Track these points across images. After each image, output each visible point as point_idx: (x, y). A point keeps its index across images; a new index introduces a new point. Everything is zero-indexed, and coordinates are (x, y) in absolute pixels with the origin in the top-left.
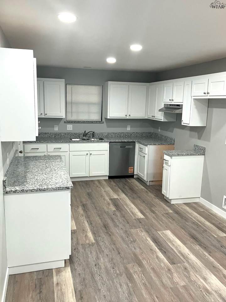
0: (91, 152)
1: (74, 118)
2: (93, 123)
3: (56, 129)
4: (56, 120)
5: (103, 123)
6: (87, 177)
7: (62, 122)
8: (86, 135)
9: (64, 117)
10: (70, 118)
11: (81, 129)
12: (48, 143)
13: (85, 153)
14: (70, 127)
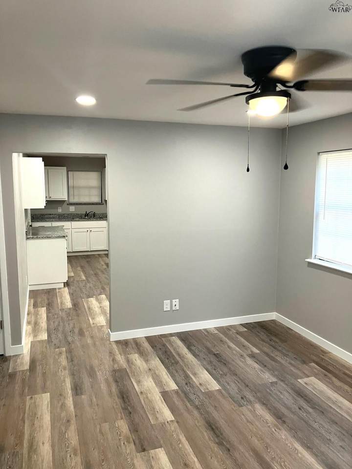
0: (91, 229)
1: (76, 200)
2: (93, 204)
3: (60, 210)
4: (61, 202)
5: (103, 204)
6: (89, 251)
7: (65, 204)
8: (87, 215)
9: (67, 199)
10: (72, 200)
11: (83, 210)
12: (52, 221)
13: (86, 230)
14: (72, 209)
